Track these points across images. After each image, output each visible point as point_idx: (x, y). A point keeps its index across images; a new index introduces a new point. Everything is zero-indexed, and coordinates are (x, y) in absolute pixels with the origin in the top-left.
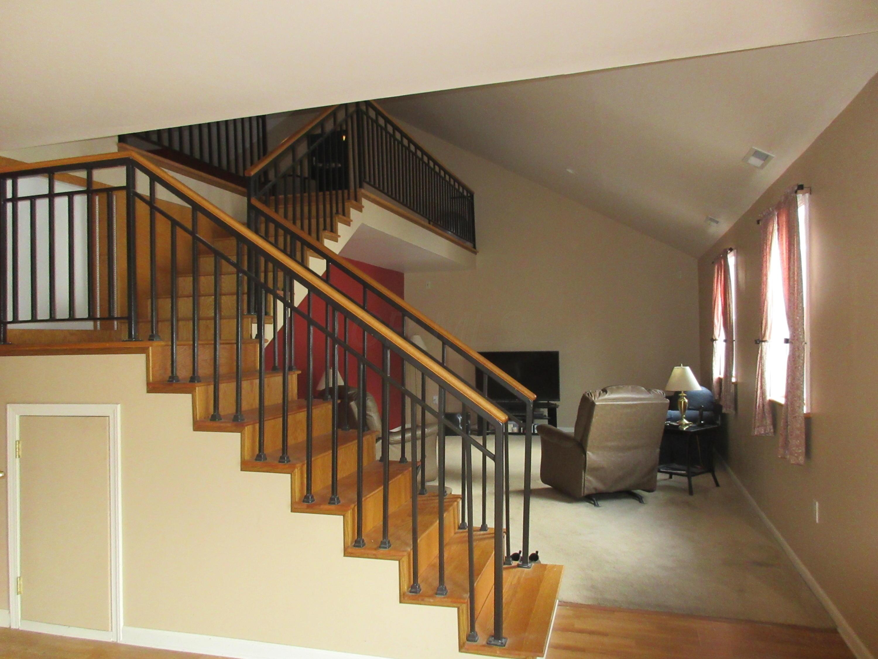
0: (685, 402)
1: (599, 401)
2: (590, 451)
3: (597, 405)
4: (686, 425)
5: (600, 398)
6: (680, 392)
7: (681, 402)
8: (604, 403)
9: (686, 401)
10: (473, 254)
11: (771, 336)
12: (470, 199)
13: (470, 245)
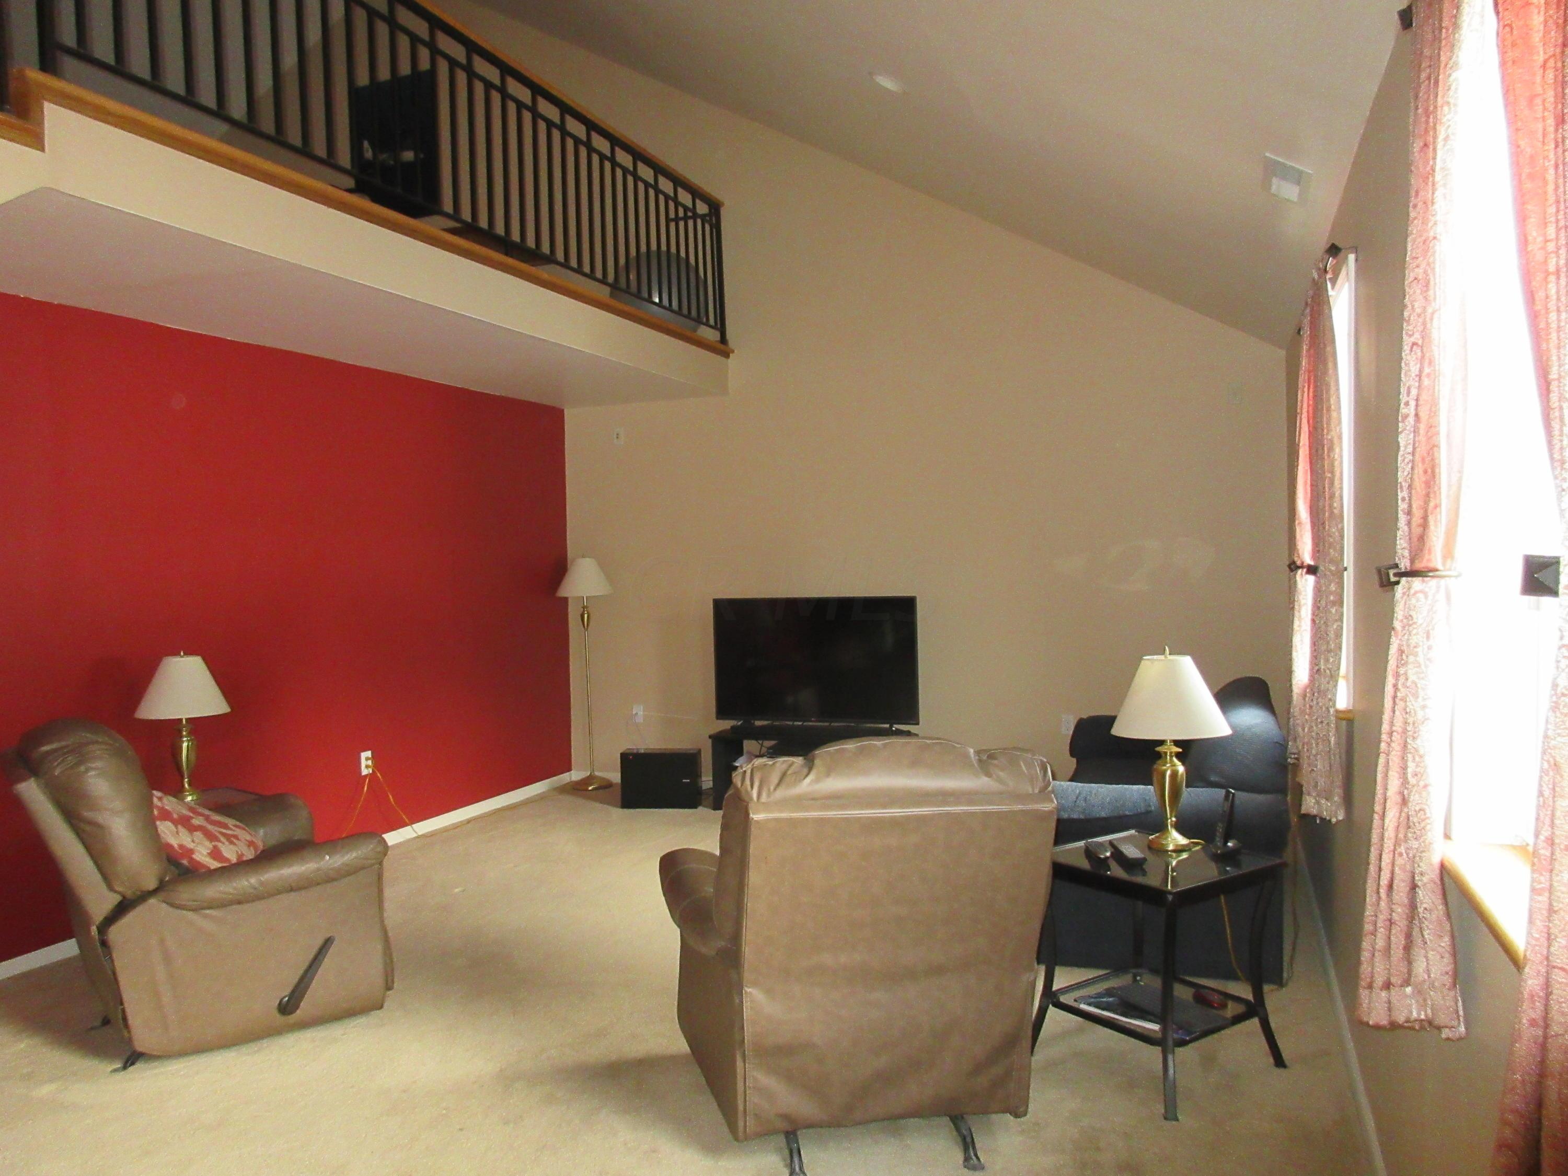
0: (1174, 774)
1: (767, 807)
2: (755, 984)
3: (757, 822)
4: (1179, 850)
5: (780, 794)
6: (1161, 743)
7: (1165, 772)
8: (784, 815)
9: (1181, 769)
10: (719, 358)
11: (1460, 549)
12: (711, 219)
13: (710, 335)
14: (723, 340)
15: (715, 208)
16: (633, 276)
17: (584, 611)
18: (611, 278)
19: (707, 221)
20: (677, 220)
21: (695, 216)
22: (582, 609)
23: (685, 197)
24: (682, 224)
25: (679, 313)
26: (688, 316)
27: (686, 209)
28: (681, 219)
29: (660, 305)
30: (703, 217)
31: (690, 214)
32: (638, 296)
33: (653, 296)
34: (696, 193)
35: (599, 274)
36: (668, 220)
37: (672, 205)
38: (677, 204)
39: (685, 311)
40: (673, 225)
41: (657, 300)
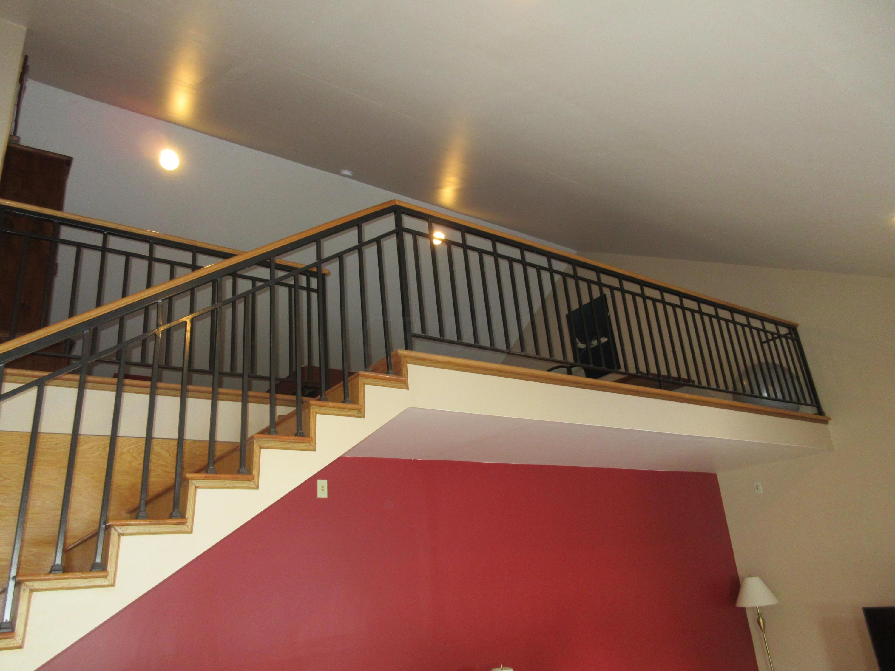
10: (821, 425)
12: (792, 336)
13: (810, 411)
14: (820, 412)
15: (793, 329)
16: (745, 383)
17: (759, 617)
18: (731, 388)
19: (789, 338)
20: (768, 341)
21: (780, 337)
22: (757, 616)
23: (770, 327)
24: (772, 343)
25: (784, 400)
26: (791, 401)
27: (772, 334)
28: (771, 340)
29: (769, 398)
30: (785, 336)
31: (775, 336)
32: (752, 395)
33: (762, 392)
34: (777, 323)
35: (722, 387)
36: (762, 343)
37: (762, 334)
38: (766, 332)
39: (788, 398)
40: (765, 345)
41: (765, 395)
